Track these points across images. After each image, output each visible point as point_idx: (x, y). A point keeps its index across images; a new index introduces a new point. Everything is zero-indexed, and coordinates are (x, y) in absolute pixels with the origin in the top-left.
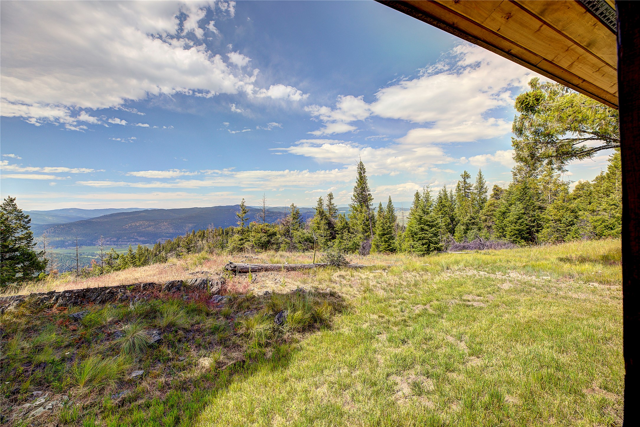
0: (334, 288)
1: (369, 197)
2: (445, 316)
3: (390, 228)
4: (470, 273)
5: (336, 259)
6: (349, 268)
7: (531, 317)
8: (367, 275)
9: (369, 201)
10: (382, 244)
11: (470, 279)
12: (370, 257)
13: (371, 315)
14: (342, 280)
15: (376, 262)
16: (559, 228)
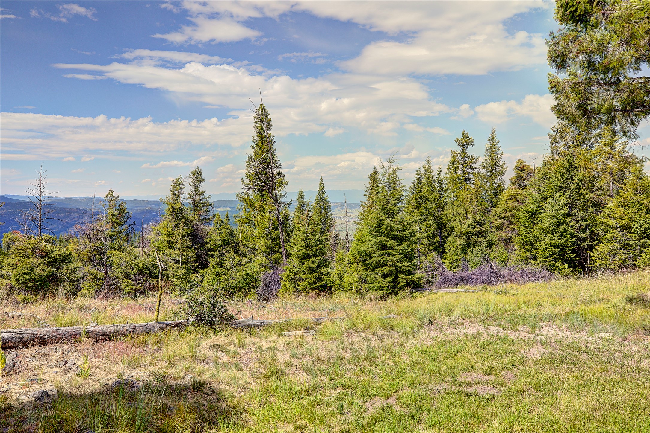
0: (202, 373)
1: (278, 177)
2: (425, 417)
3: (321, 244)
4: (471, 331)
5: (206, 310)
6: (236, 328)
7: (579, 410)
8: (272, 342)
9: (279, 187)
10: (304, 277)
11: (471, 341)
12: (280, 304)
13: (280, 425)
14: (220, 354)
15: (291, 313)
16: (628, 242)
